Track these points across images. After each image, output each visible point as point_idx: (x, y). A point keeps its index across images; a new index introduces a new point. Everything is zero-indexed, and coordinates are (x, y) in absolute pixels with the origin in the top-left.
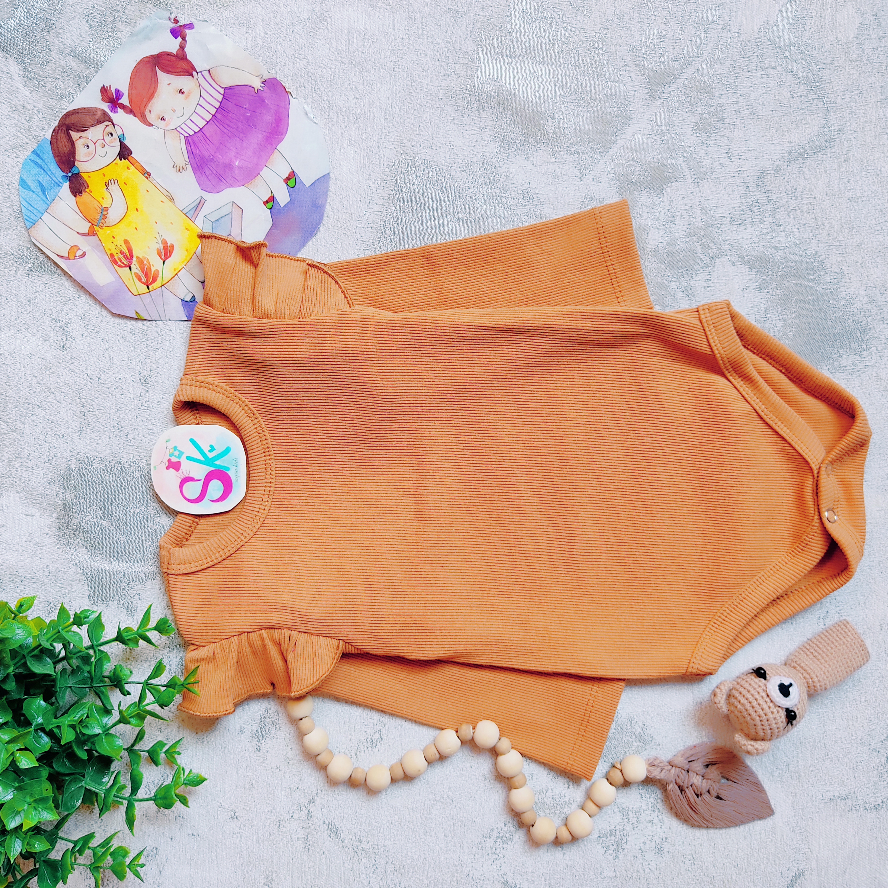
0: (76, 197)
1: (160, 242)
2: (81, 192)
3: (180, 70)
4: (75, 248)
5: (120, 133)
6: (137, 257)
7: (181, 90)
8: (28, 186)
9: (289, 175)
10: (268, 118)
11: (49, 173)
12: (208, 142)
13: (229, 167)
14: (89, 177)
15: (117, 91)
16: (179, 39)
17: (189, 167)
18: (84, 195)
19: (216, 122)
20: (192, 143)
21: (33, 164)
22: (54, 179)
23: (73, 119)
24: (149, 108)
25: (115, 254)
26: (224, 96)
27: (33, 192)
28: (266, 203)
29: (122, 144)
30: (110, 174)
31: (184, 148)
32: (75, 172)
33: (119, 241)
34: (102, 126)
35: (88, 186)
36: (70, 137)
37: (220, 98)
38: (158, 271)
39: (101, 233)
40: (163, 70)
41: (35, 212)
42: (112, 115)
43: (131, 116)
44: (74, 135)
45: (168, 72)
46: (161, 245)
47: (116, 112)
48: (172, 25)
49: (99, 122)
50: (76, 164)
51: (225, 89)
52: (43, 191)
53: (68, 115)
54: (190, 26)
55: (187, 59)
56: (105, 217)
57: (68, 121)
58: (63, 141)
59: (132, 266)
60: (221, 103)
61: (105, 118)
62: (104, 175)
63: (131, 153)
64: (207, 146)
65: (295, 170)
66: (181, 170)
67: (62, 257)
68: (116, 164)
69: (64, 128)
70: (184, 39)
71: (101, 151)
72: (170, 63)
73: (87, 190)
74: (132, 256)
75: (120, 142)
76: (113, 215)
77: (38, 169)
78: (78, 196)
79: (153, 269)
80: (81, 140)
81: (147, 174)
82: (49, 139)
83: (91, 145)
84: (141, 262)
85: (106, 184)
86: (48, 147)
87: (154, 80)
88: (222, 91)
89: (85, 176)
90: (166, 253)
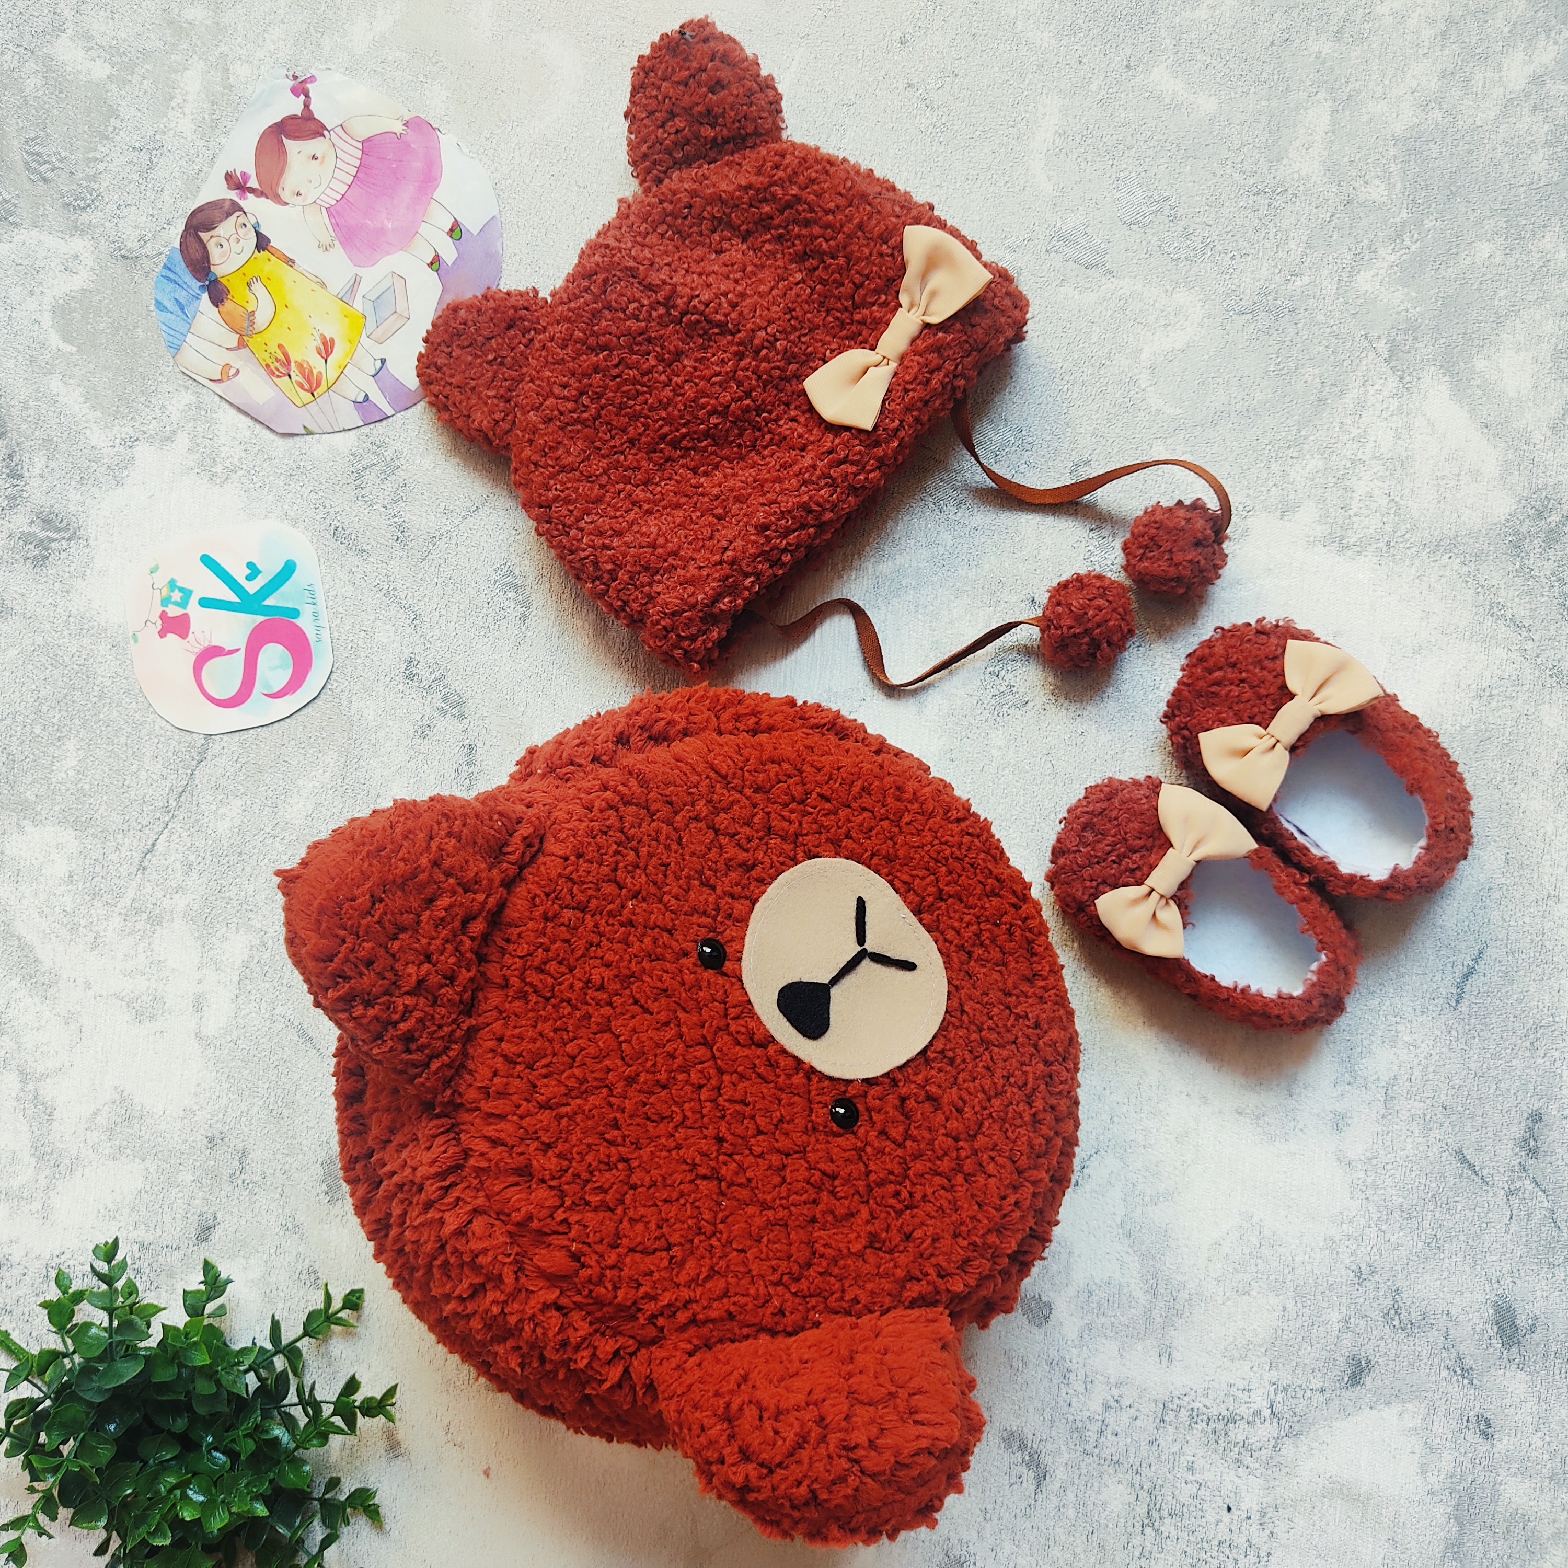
4: (226, 367)
30: (250, 271)
31: (327, 221)
33: (273, 348)
34: (233, 218)
36: (200, 240)
37: (359, 154)
39: (251, 342)
42: (242, 203)
43: (263, 199)
44: (204, 236)
49: (229, 215)
52: (182, 309)
53: (194, 214)
56: (252, 323)
58: (194, 246)
59: (292, 374)
63: (269, 241)
71: (236, 248)
76: (261, 319)
80: (214, 240)
83: (225, 243)
84: (300, 366)
85: (249, 285)
86: (178, 257)
87: (282, 151)
88: (360, 146)
89: (224, 281)
90: (327, 348)
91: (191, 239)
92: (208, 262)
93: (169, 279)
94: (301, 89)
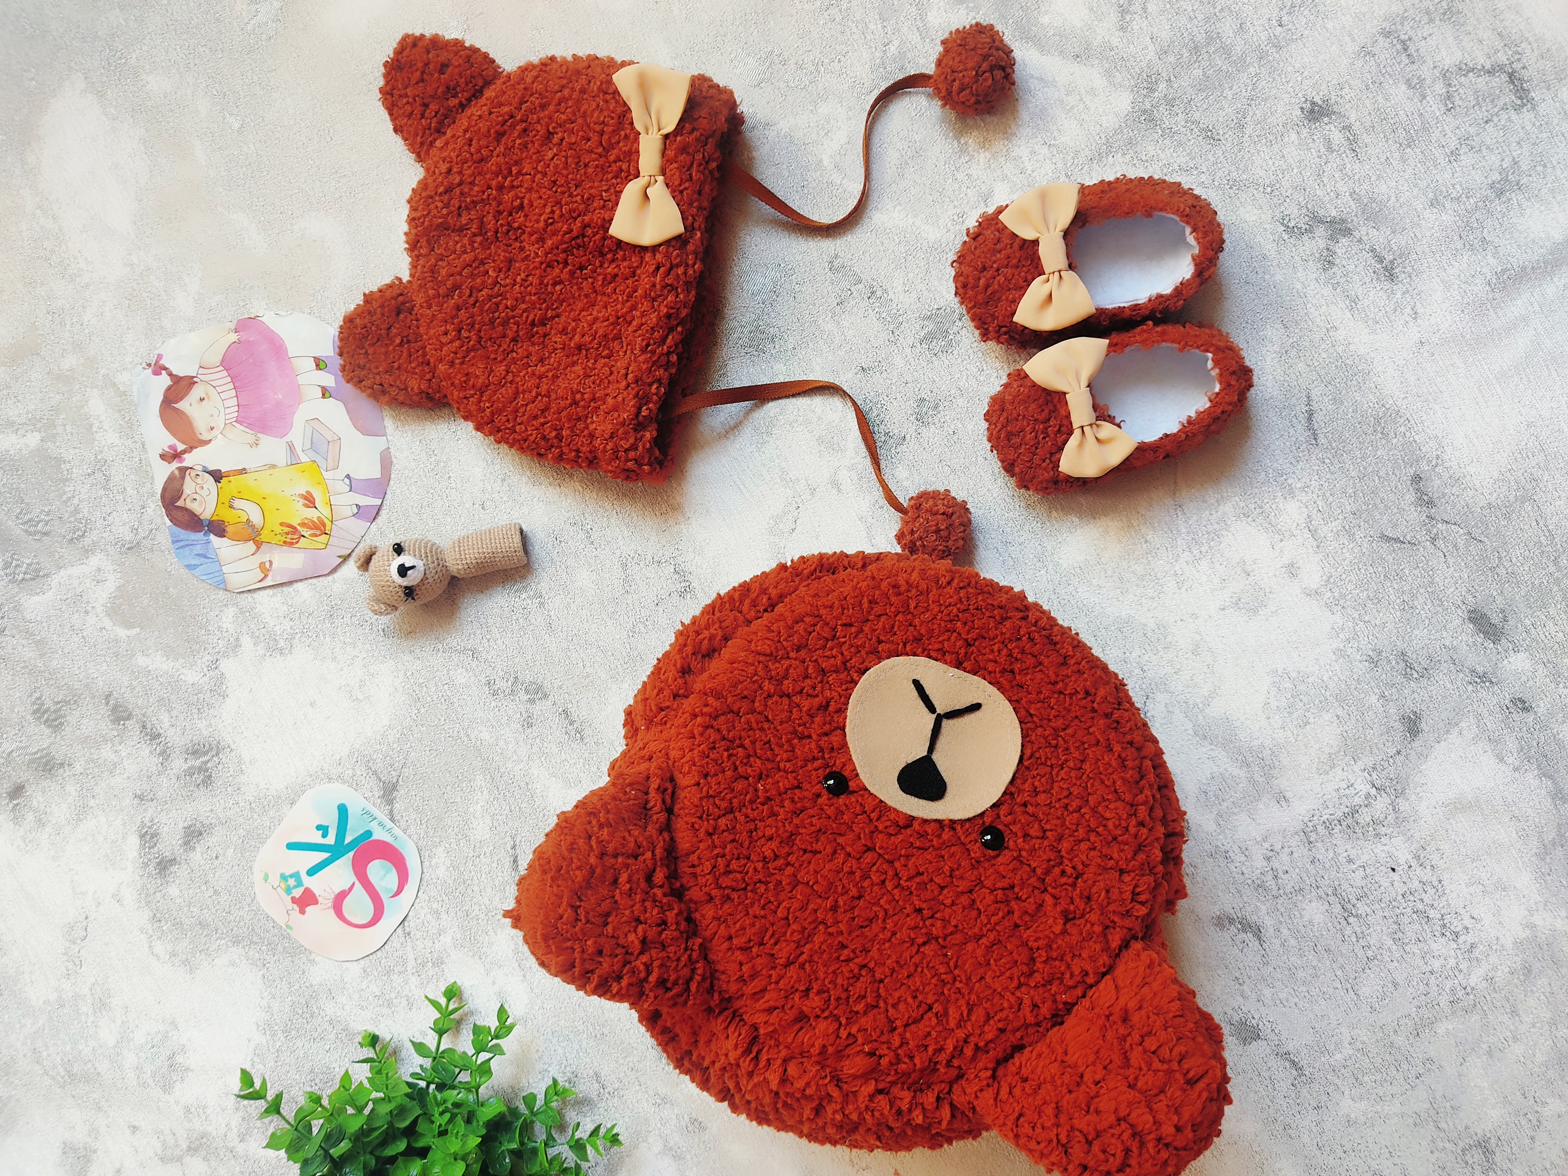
0: (225, 536)
1: (298, 499)
2: (224, 530)
3: (186, 388)
4: (262, 566)
5: (200, 468)
6: (299, 525)
8: (194, 565)
9: (316, 363)
10: (263, 347)
11: (195, 542)
12: (251, 406)
13: (278, 404)
14: (217, 515)
15: (170, 447)
16: (163, 372)
17: (259, 435)
18: (228, 529)
19: (240, 390)
20: (244, 420)
21: (181, 550)
22: (202, 542)
23: (168, 495)
24: (197, 432)
25: (285, 539)
26: (226, 369)
27: (201, 564)
28: (324, 395)
29: (211, 473)
30: (225, 498)
31: (243, 428)
32: (207, 523)
33: (279, 529)
34: (187, 478)
35: (223, 521)
36: (180, 508)
37: (225, 373)
38: (319, 517)
39: (263, 538)
40: (177, 401)
41: (216, 574)
42: (184, 464)
43: (195, 451)
44: (180, 503)
45: (182, 399)
46: (301, 501)
47: (184, 460)
48: (152, 370)
49: (183, 478)
51: (221, 364)
52: (206, 557)
53: (163, 496)
54: (160, 357)
55: (182, 377)
56: (253, 526)
57: (167, 501)
58: (179, 515)
59: (303, 533)
60: (229, 375)
61: (183, 470)
62: (223, 503)
63: (220, 471)
64: (253, 409)
65: (315, 356)
66: (257, 443)
67: (263, 580)
68: (221, 488)
69: (171, 507)
70: (165, 369)
71: (204, 493)
72: (176, 392)
73: (226, 524)
74: (294, 528)
75: (207, 473)
76: (256, 519)
77: (187, 548)
78: (226, 534)
79: (315, 520)
80: (187, 500)
81: (243, 471)
82: (170, 523)
83: (196, 496)
84: (303, 525)
85: (231, 507)
86: (177, 530)
87: (180, 413)
88: (221, 368)
89: (215, 518)
90: (310, 501)
91: (174, 513)
92: (196, 516)
93: (182, 547)
94: (158, 369)
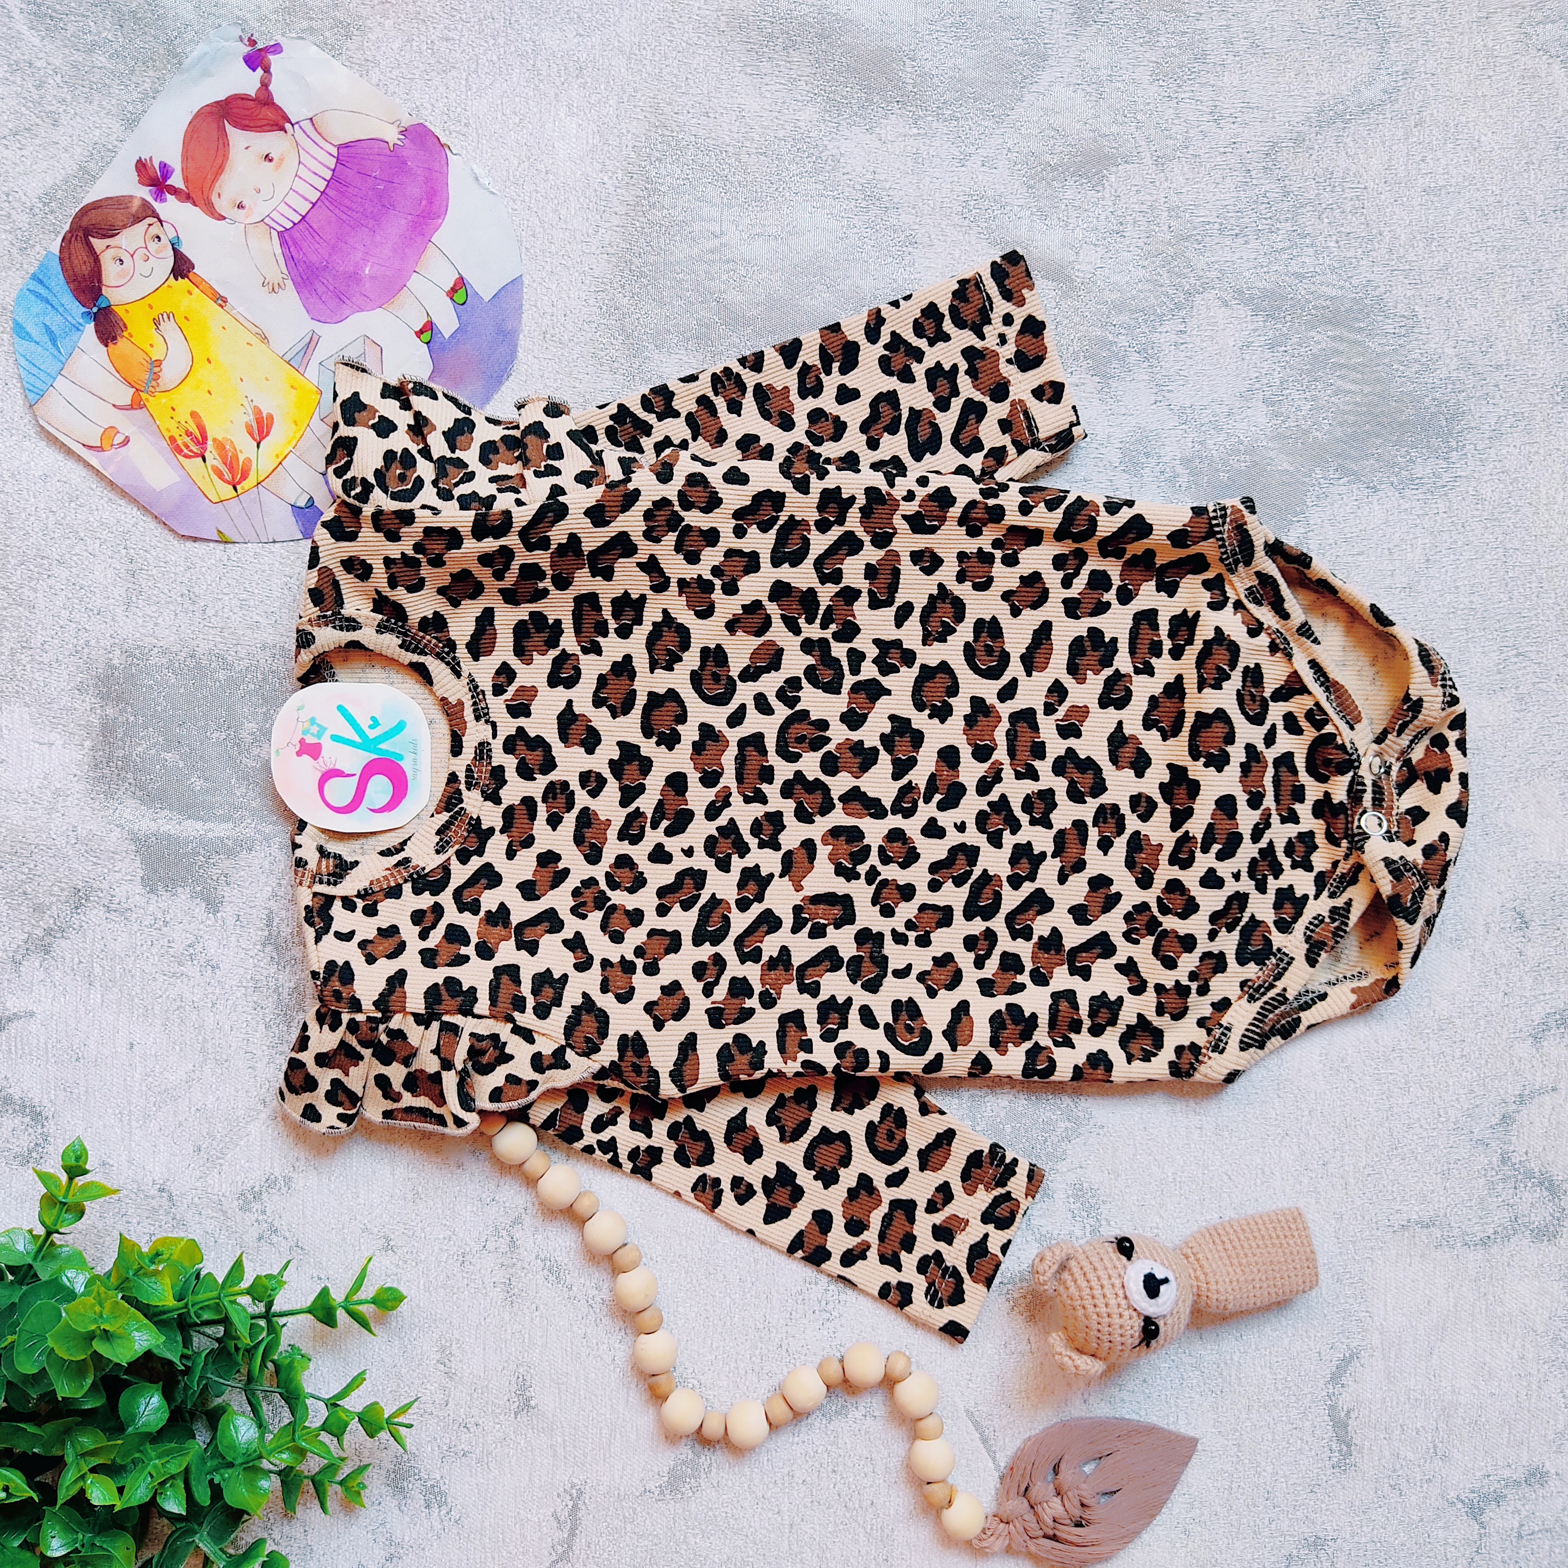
0: (106, 346)
1: (250, 412)
2: (114, 338)
3: (265, 122)
5: (172, 234)
6: (215, 440)
7: (267, 156)
8: (27, 333)
9: (455, 285)
10: (414, 190)
11: (61, 310)
12: (317, 238)
13: (354, 277)
14: (127, 311)
15: (163, 166)
16: (260, 71)
17: (289, 283)
19: (328, 204)
20: (290, 243)
21: (33, 298)
22: (70, 319)
23: (94, 216)
24: (217, 189)
25: (177, 437)
26: (338, 159)
27: (37, 343)
28: (419, 334)
29: (177, 254)
32: (103, 305)
35: (126, 327)
38: (249, 460)
40: (236, 125)
41: (42, 375)
45: (244, 128)
46: (252, 417)
47: (163, 200)
48: (247, 49)
50: (104, 292)
51: (339, 147)
54: (276, 48)
55: (274, 104)
57: (85, 222)
60: (334, 170)
61: (147, 212)
62: (151, 307)
64: (317, 246)
65: (464, 276)
66: (276, 289)
67: (90, 447)
68: (169, 287)
69: (81, 234)
70: (267, 70)
72: (247, 113)
73: (125, 334)
74: (205, 438)
75: (174, 249)
77: (43, 305)
78: (110, 344)
81: (221, 301)
82: (57, 251)
